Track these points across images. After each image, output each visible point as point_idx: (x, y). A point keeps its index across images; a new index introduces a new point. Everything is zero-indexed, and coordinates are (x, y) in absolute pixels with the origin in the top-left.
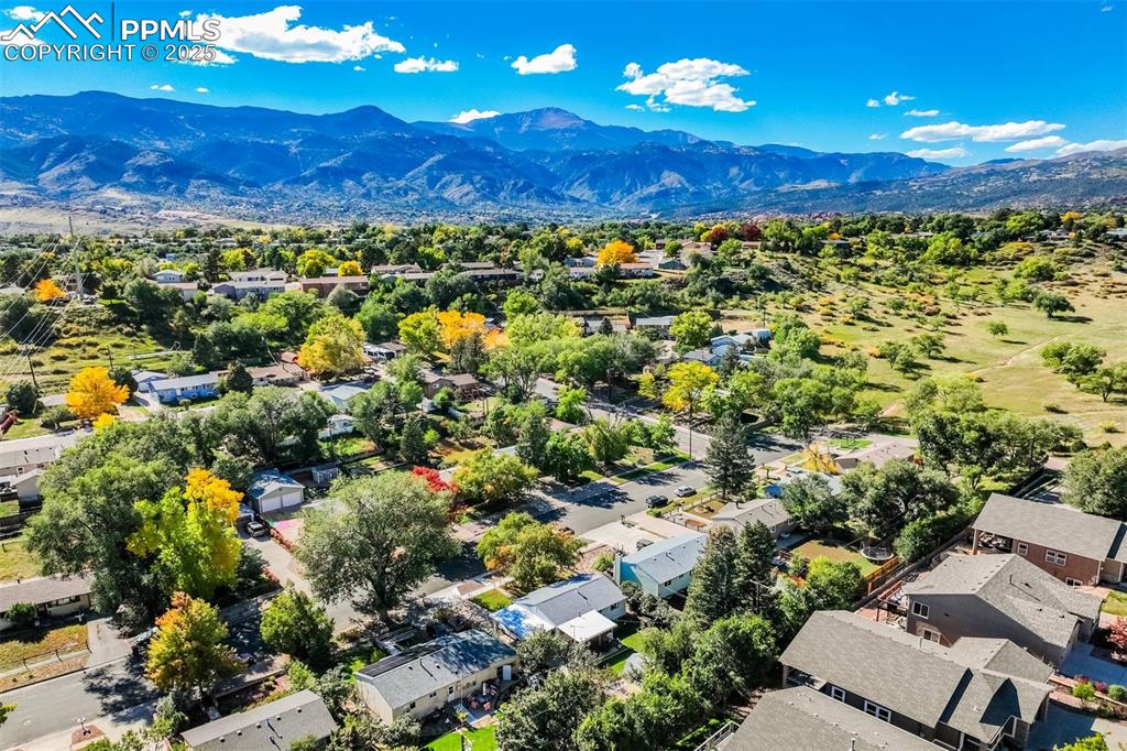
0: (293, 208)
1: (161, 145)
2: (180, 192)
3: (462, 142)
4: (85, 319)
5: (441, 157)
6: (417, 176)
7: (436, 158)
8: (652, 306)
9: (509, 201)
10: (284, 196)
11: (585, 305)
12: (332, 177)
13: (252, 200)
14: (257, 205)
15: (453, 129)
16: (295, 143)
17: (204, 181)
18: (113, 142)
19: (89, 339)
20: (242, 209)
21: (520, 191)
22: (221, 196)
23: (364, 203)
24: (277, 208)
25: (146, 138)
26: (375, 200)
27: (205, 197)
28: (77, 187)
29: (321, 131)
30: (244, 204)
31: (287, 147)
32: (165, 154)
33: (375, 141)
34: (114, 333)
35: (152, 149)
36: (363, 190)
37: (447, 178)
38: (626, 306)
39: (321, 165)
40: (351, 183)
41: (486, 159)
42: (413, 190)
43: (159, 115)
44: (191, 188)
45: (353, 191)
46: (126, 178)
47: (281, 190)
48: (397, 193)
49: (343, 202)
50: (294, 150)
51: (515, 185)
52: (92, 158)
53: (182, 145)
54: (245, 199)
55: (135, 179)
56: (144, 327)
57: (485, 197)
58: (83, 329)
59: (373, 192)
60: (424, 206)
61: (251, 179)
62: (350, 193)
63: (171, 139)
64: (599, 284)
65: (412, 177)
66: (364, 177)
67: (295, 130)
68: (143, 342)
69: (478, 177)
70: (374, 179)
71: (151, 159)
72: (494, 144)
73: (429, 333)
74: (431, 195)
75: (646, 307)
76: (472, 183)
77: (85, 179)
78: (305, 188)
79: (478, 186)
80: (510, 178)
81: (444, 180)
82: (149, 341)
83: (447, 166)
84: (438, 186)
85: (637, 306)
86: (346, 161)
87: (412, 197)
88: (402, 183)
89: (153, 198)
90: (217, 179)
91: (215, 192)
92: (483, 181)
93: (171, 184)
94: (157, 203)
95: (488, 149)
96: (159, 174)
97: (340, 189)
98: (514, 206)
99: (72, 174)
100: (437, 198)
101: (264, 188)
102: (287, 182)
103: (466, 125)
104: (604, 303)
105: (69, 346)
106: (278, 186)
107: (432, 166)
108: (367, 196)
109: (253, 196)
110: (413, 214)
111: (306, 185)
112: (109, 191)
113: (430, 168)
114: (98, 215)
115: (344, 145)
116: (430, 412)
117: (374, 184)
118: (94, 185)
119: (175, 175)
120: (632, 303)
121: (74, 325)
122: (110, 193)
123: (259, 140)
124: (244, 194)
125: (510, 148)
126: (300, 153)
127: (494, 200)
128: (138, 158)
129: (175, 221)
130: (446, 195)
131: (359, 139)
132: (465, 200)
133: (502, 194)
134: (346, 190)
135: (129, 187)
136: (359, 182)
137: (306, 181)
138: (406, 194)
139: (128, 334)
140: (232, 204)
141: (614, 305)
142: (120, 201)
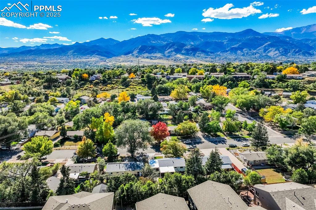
0: (221, 59)
1: (192, 43)
2: (194, 55)
3: (278, 38)
4: (136, 82)
5: (270, 43)
6: (261, 49)
7: (268, 43)
8: (294, 89)
9: (291, 56)
10: (220, 56)
11: (270, 87)
12: (234, 50)
13: (211, 57)
14: (212, 58)
15: (276, 34)
16: (226, 41)
17: (200, 52)
18: (181, 43)
19: (135, 87)
20: (208, 59)
21: (297, 52)
22: (204, 56)
23: (242, 57)
24: (217, 59)
25: (189, 42)
26: (246, 56)
27: (200, 56)
28: (172, 54)
29: (233, 37)
30: (209, 58)
31: (224, 42)
32: (192, 45)
33: (249, 39)
34: (140, 86)
35: (190, 44)
36: (243, 54)
37: (271, 49)
38: (284, 88)
39: (232, 47)
40: (240, 51)
41: (286, 43)
42: (258, 53)
43: (193, 36)
44: (197, 54)
45: (240, 54)
46: (183, 52)
47: (219, 54)
48: (253, 54)
49: (236, 57)
50: (225, 43)
51: (295, 50)
52: (176, 47)
53: (197, 43)
54: (209, 57)
55: (184, 52)
56: (147, 85)
57: (282, 55)
58: (135, 84)
59: (245, 54)
60: (260, 58)
61: (212, 51)
62: (239, 54)
63: (195, 42)
64: (277, 80)
65: (259, 49)
66: (244, 50)
67: (226, 37)
68: (145, 88)
69: (281, 49)
70: (247, 50)
71: (188, 47)
72: (290, 38)
73: (207, 91)
74: (264, 54)
75: (292, 89)
76: (279, 50)
77: (174, 52)
78: (226, 53)
79: (281, 51)
80: (293, 48)
81: (269, 50)
82: (147, 88)
83: (271, 46)
84: (267, 52)
85: (289, 88)
86: (239, 45)
87: (258, 55)
88: (255, 51)
89: (187, 57)
90: (203, 51)
91: (202, 55)
92: (283, 50)
93: (192, 53)
94: (188, 58)
95: (287, 39)
96: (190, 50)
97: (236, 53)
98: (292, 58)
99: (172, 51)
100: (265, 55)
101: (215, 54)
102: (222, 52)
103: (281, 32)
104: (276, 87)
105: (131, 88)
106: (219, 53)
107: (266, 46)
108: (243, 55)
109: (212, 56)
110: (256, 60)
111: (227, 52)
112: (178, 55)
113: (265, 46)
114: (174, 61)
115: (240, 41)
116: (193, 112)
117: (246, 52)
118: (175, 54)
119: (194, 51)
120: (287, 87)
121: (134, 84)
122: (178, 56)
123: (217, 41)
124: (209, 55)
125: (296, 39)
126: (227, 43)
127: (285, 56)
128: (186, 47)
129: (190, 62)
130: (269, 55)
131: (244, 39)
132: (275, 56)
133: (289, 54)
134: (238, 54)
135: (183, 54)
136: (242, 51)
137: (227, 51)
138: (256, 54)
139: (143, 86)
140: (206, 58)
141: (280, 88)
142: (180, 57)
